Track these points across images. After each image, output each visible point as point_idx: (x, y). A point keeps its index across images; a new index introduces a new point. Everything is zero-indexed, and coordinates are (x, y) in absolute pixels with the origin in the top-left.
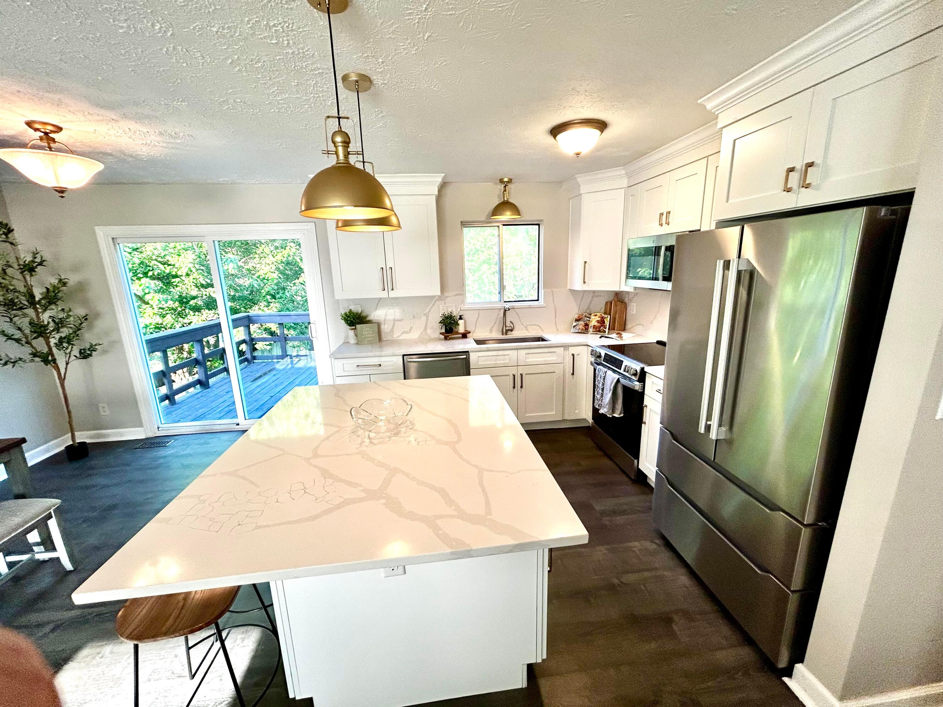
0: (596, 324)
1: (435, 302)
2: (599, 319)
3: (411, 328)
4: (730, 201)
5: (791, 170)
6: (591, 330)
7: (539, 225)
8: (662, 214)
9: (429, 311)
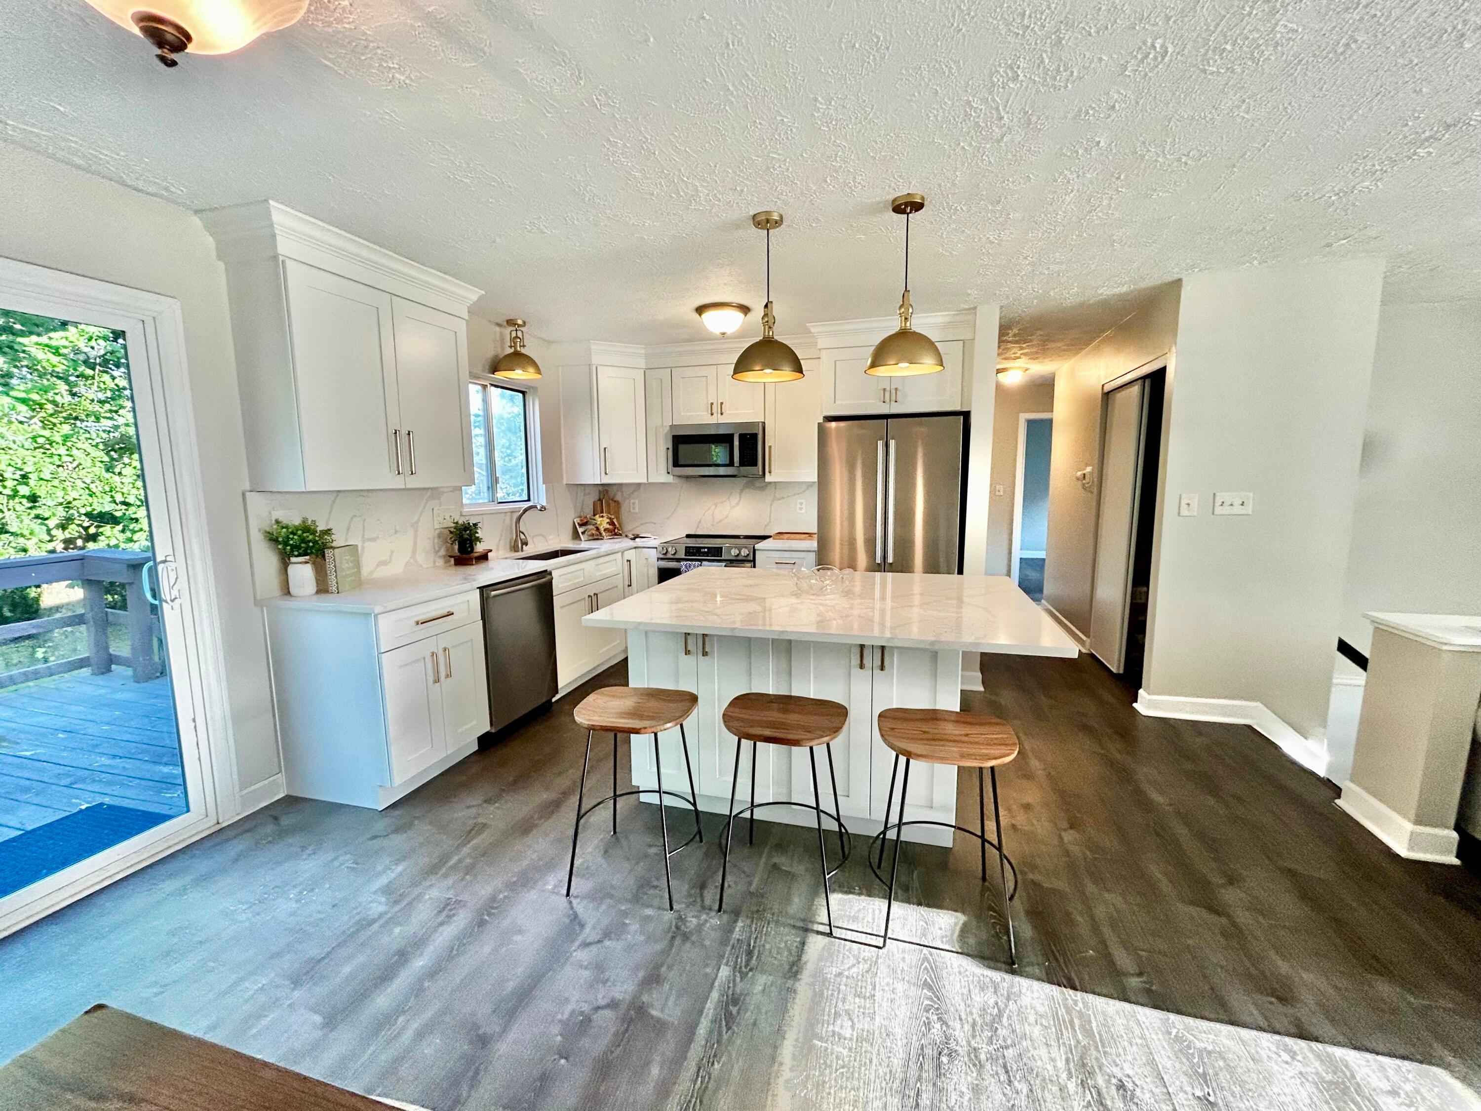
0: (608, 526)
1: (426, 503)
2: (608, 520)
3: (392, 552)
4: (838, 402)
5: (884, 390)
6: (604, 534)
7: (523, 393)
8: (712, 404)
9: (419, 520)
